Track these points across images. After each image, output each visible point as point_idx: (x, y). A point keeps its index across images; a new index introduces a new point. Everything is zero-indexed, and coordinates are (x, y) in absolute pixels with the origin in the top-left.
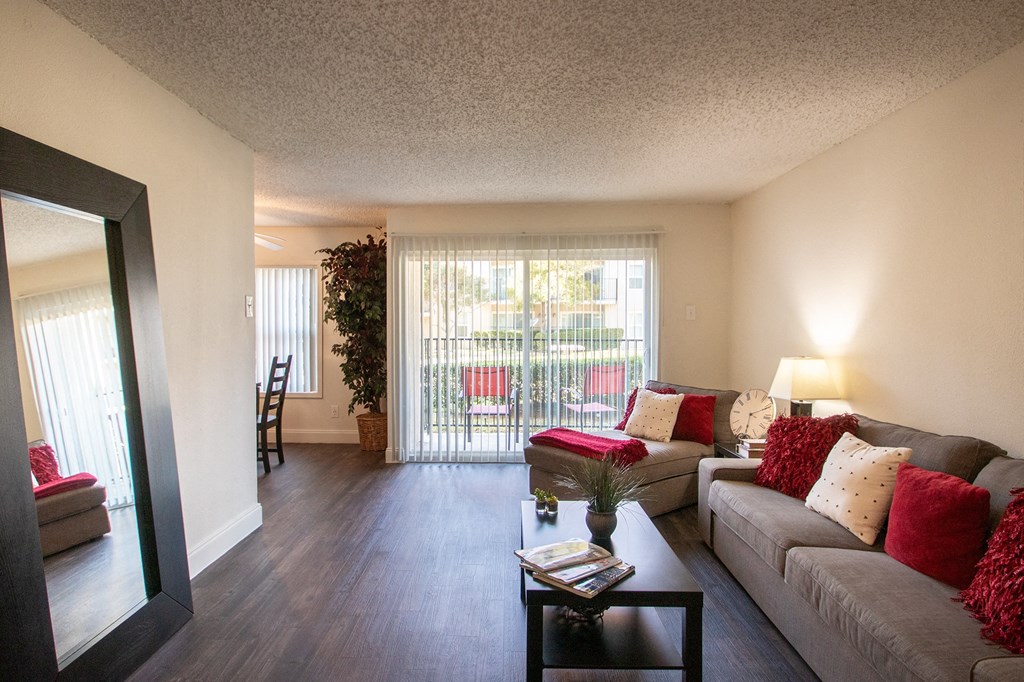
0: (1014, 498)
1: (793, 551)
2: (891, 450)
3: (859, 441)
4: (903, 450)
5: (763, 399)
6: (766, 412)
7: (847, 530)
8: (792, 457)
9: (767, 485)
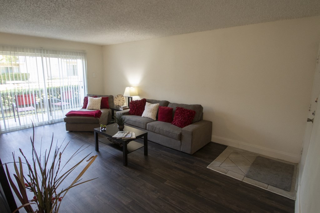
0: (176, 109)
1: (148, 124)
2: (156, 104)
3: (149, 103)
4: (158, 104)
5: (122, 97)
6: (123, 100)
7: (151, 119)
8: (137, 108)
9: (132, 114)
